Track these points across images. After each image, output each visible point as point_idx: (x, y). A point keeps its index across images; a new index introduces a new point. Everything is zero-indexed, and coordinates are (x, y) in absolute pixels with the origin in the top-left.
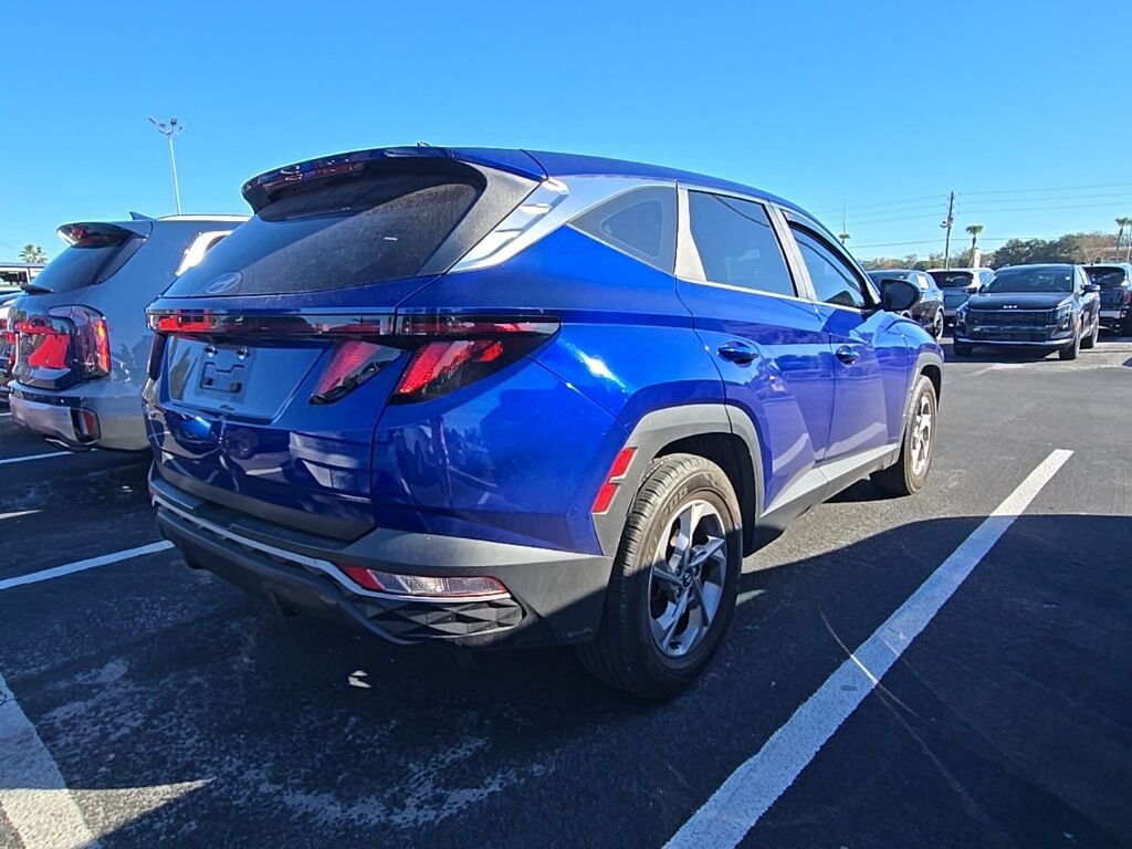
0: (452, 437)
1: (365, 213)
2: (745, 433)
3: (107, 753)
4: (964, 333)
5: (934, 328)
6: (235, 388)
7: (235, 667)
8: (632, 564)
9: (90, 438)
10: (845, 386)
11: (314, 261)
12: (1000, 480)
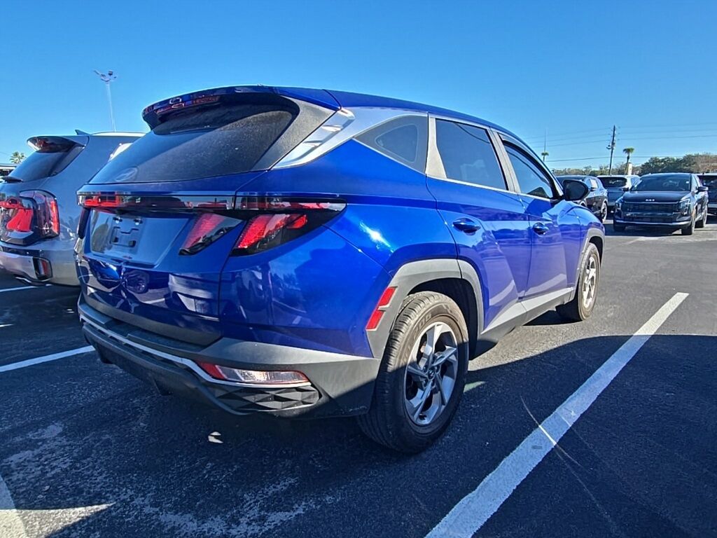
0: (275, 278)
1: (218, 129)
2: (470, 278)
3: (44, 485)
4: (620, 217)
5: (601, 214)
6: (132, 244)
7: (134, 429)
8: (393, 364)
9: (45, 277)
10: (538, 249)
11: (183, 161)
12: (641, 312)
